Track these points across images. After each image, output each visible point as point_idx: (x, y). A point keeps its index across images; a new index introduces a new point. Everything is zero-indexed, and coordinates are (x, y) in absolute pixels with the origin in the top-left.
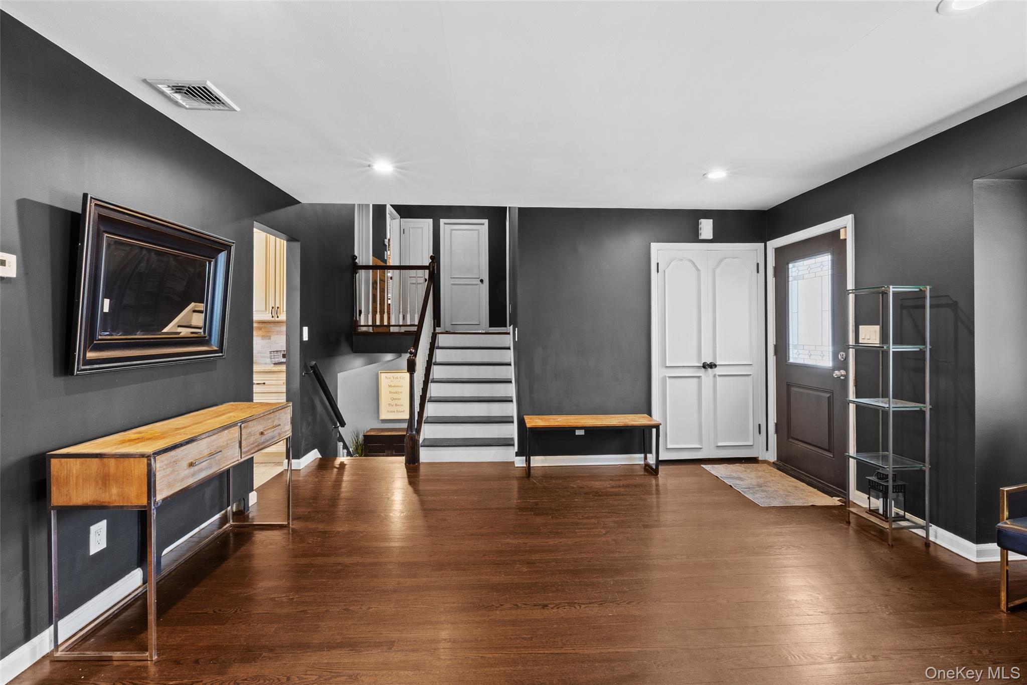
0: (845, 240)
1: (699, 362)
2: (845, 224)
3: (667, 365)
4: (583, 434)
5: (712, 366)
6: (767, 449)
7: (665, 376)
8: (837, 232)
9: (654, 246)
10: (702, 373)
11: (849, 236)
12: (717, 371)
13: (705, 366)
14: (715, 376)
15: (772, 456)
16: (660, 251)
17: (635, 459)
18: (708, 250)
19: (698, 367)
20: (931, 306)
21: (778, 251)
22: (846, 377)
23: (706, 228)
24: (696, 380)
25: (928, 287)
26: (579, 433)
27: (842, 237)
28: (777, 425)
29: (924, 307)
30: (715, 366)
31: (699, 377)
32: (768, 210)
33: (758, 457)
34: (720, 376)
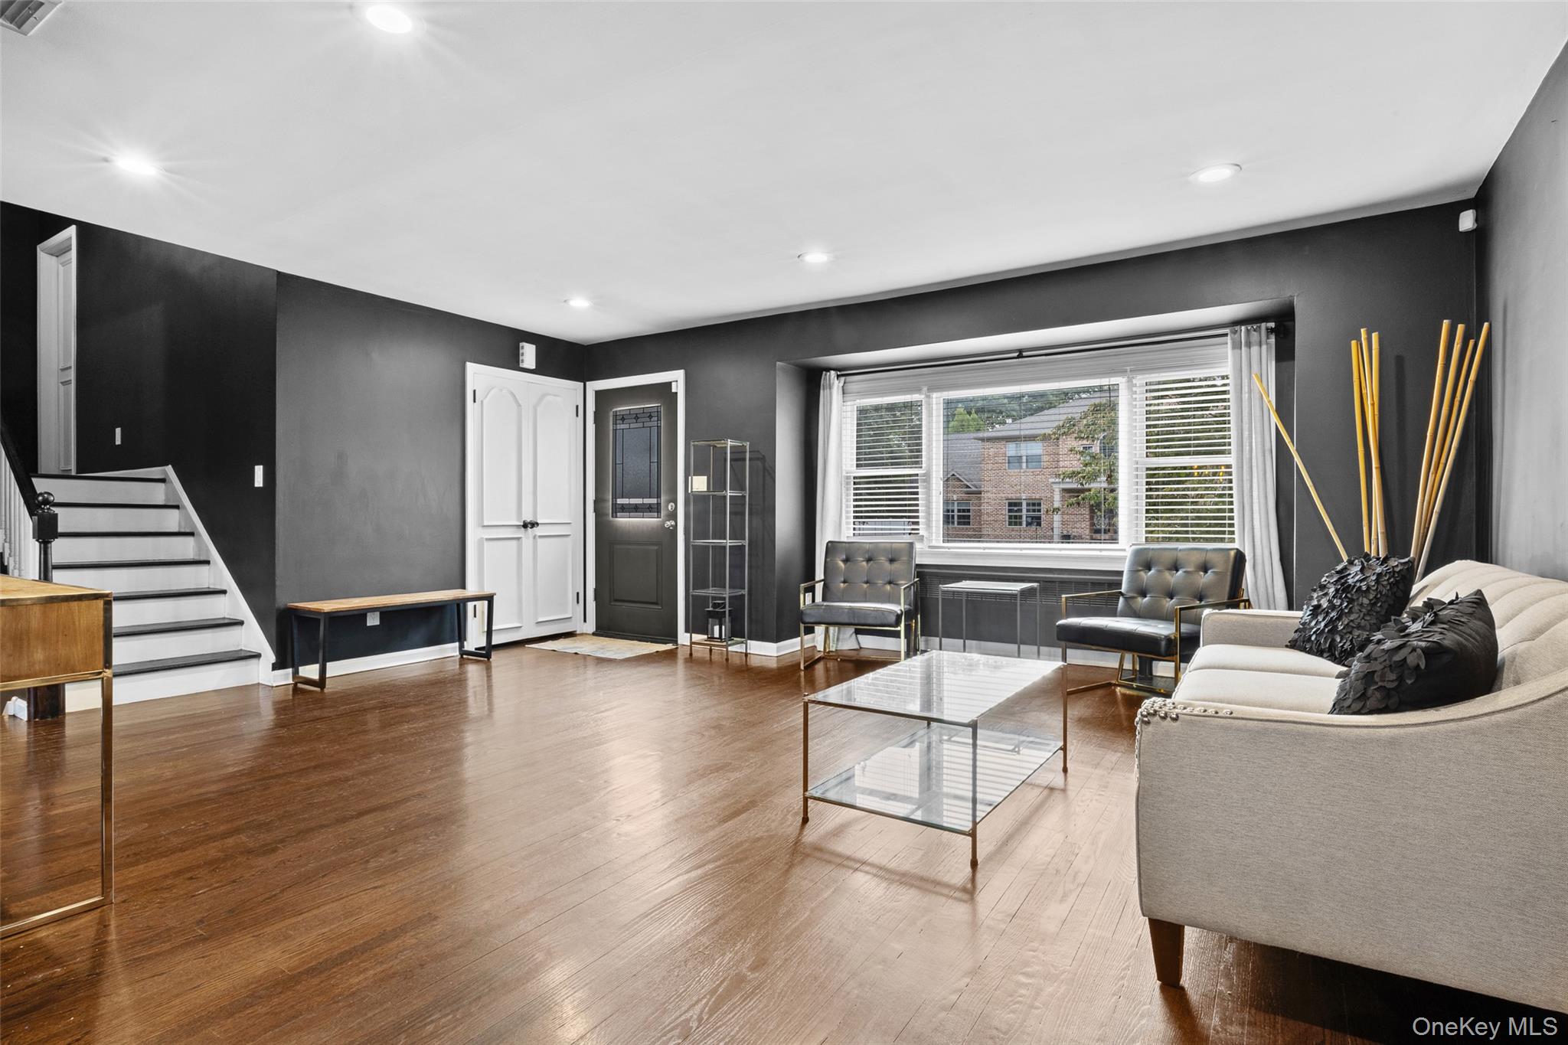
0: (676, 393)
1: (518, 520)
2: (676, 378)
3: (485, 524)
4: (378, 623)
5: (534, 525)
6: (585, 621)
7: (482, 538)
8: (669, 384)
9: (471, 367)
10: (521, 533)
11: (680, 389)
12: (537, 531)
13: (525, 526)
14: (535, 537)
15: (591, 626)
16: (478, 375)
17: (445, 650)
18: (529, 382)
19: (518, 526)
20: (750, 459)
21: (599, 394)
22: (676, 526)
23: (529, 354)
24: (514, 542)
25: (748, 443)
26: (373, 620)
27: (674, 390)
28: (596, 591)
29: (744, 460)
30: (538, 524)
31: (519, 539)
32: (588, 346)
33: (575, 631)
34: (540, 537)
